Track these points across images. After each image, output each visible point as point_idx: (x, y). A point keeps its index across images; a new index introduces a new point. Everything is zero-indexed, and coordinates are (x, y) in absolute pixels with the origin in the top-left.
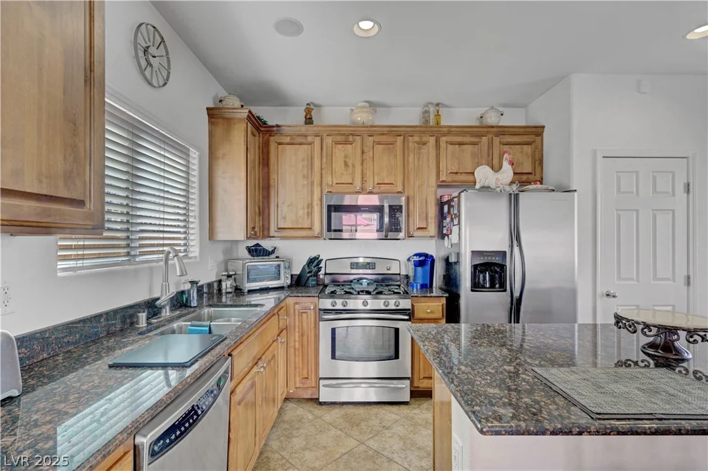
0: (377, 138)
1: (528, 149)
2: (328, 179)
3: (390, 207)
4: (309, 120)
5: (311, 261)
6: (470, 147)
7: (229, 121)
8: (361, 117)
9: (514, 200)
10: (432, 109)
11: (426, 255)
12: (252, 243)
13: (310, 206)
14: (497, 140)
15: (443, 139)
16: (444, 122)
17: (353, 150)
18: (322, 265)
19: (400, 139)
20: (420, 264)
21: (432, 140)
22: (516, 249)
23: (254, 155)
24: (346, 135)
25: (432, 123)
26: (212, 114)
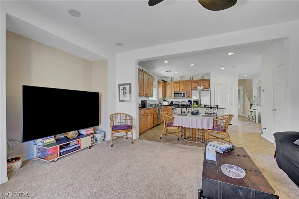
0: (182, 83)
1: (207, 83)
2: (174, 89)
3: (183, 93)
4: (171, 81)
5: (172, 102)
6: (197, 83)
7: (160, 83)
8: (180, 79)
9: (200, 92)
10: (192, 77)
11: (190, 101)
12: (163, 99)
13: (172, 94)
14: (201, 82)
15: (192, 82)
16: (194, 79)
17: (178, 85)
18: (174, 102)
19: (185, 83)
20: (188, 102)
21: (190, 82)
22: (200, 99)
23: (163, 87)
24: (177, 82)
25: (192, 79)
26: (158, 82)
